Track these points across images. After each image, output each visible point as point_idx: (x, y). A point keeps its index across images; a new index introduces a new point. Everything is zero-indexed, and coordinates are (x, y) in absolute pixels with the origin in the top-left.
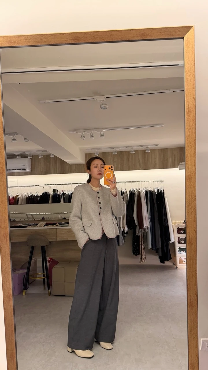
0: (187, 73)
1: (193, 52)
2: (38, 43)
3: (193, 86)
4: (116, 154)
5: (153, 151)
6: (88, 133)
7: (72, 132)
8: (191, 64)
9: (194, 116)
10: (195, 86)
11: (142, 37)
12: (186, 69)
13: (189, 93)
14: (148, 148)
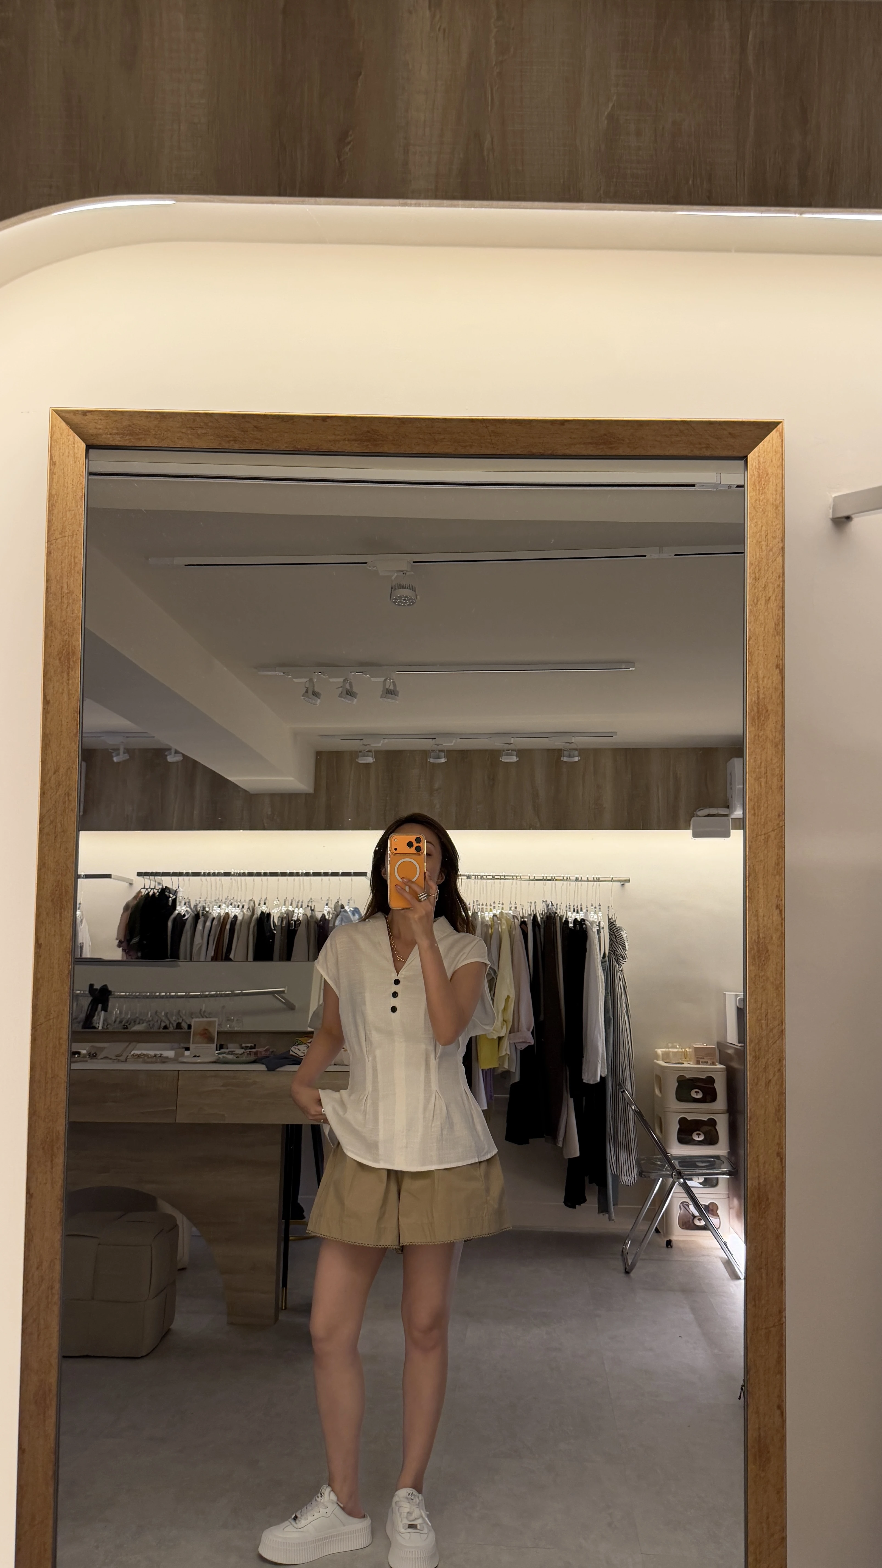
0: (755, 579)
1: (777, 508)
2: (229, 442)
3: (777, 625)
4: (443, 760)
5: (592, 755)
6: (331, 680)
7: (269, 673)
8: (771, 550)
9: (776, 728)
10: (783, 627)
11: (601, 447)
12: (751, 564)
13: (761, 648)
14: (573, 746)
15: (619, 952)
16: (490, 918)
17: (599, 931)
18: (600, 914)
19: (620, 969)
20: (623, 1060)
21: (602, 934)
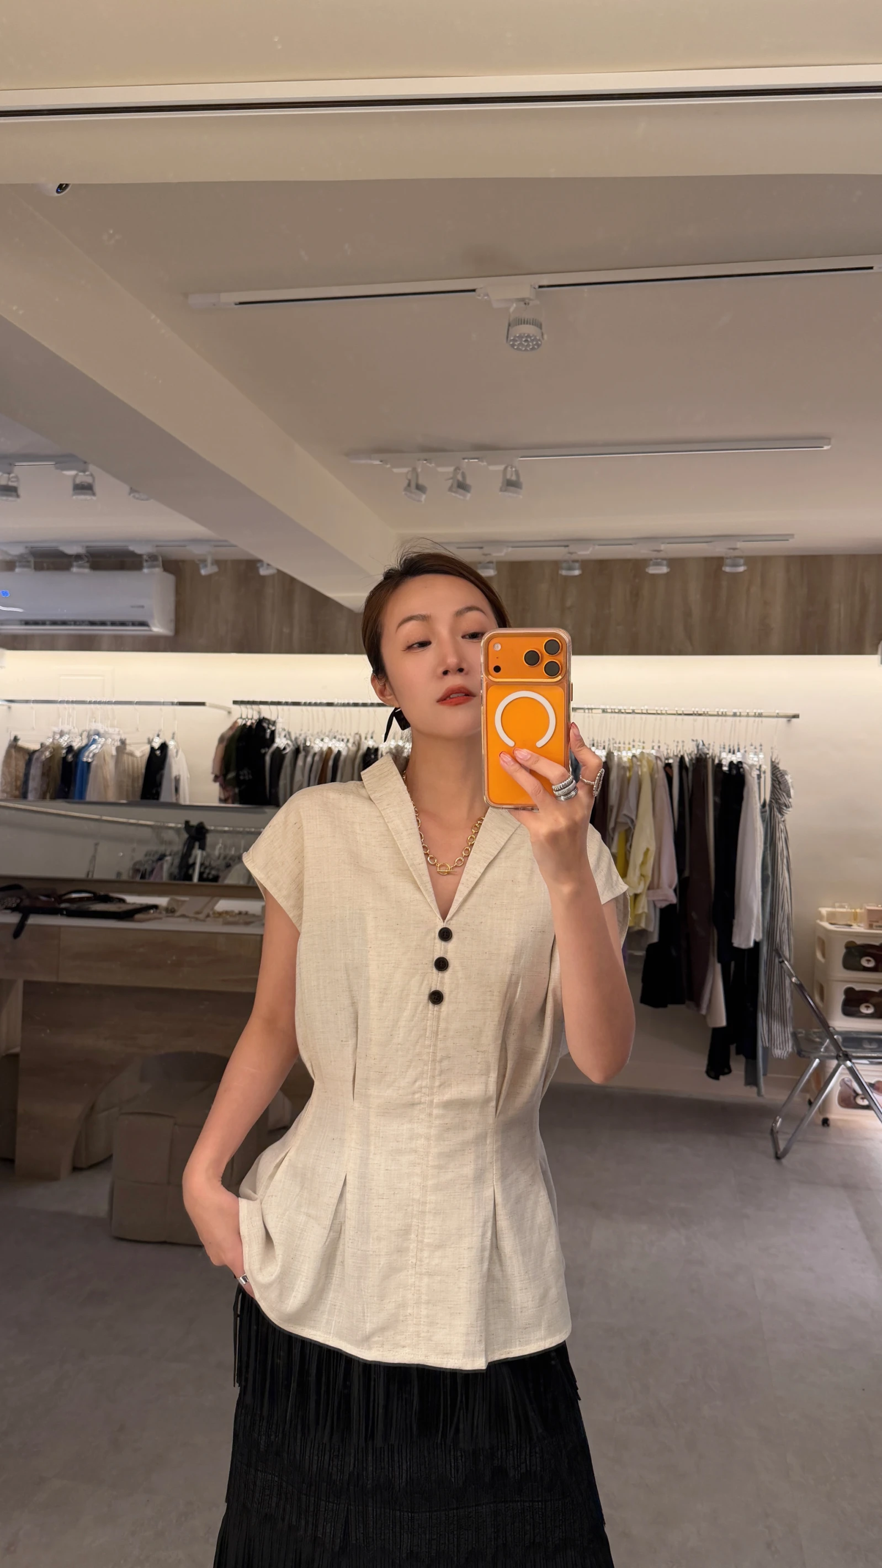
4: (577, 572)
5: (759, 563)
6: (440, 469)
7: (363, 462)
14: (737, 553)
15: (784, 799)
16: (629, 759)
17: (759, 777)
18: (761, 756)
19: (783, 819)
20: (781, 924)
21: (762, 780)
